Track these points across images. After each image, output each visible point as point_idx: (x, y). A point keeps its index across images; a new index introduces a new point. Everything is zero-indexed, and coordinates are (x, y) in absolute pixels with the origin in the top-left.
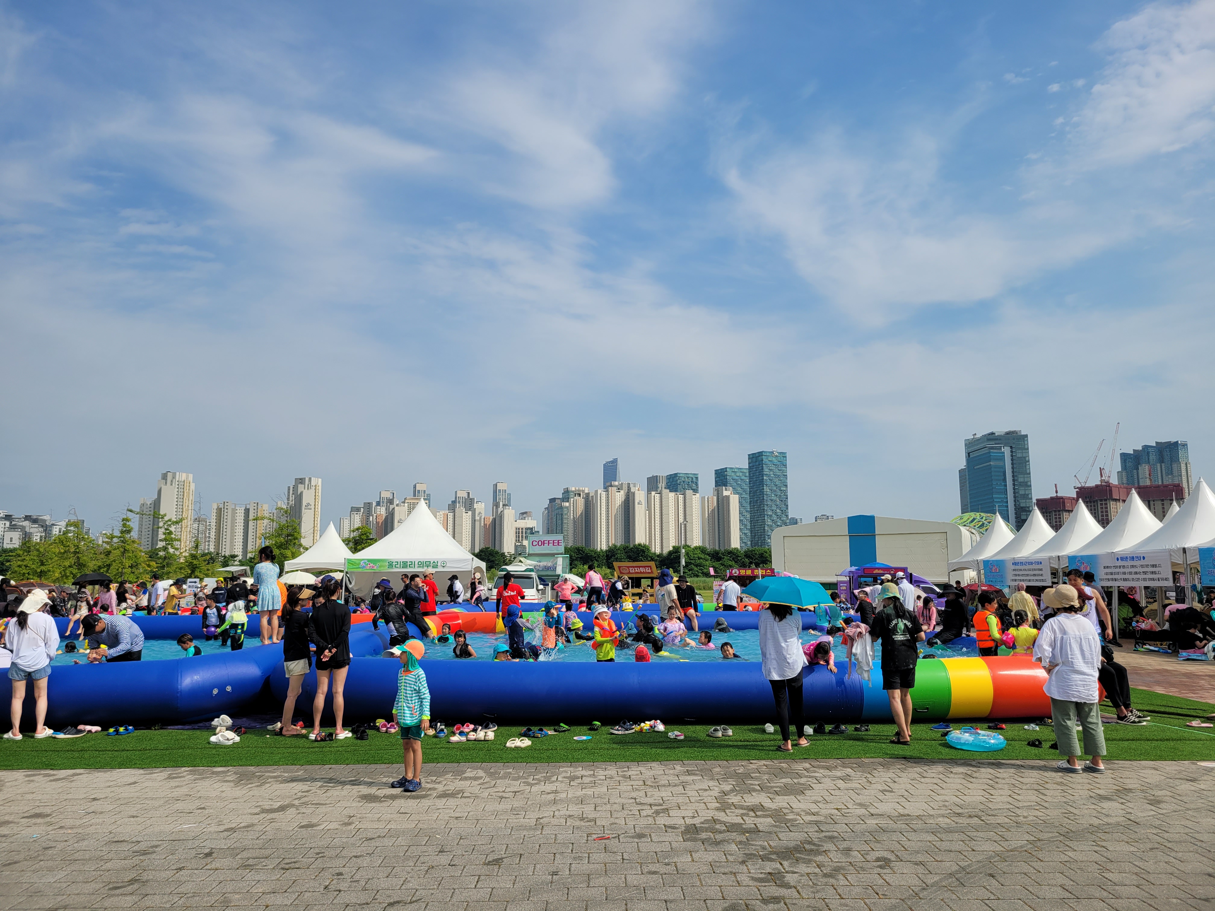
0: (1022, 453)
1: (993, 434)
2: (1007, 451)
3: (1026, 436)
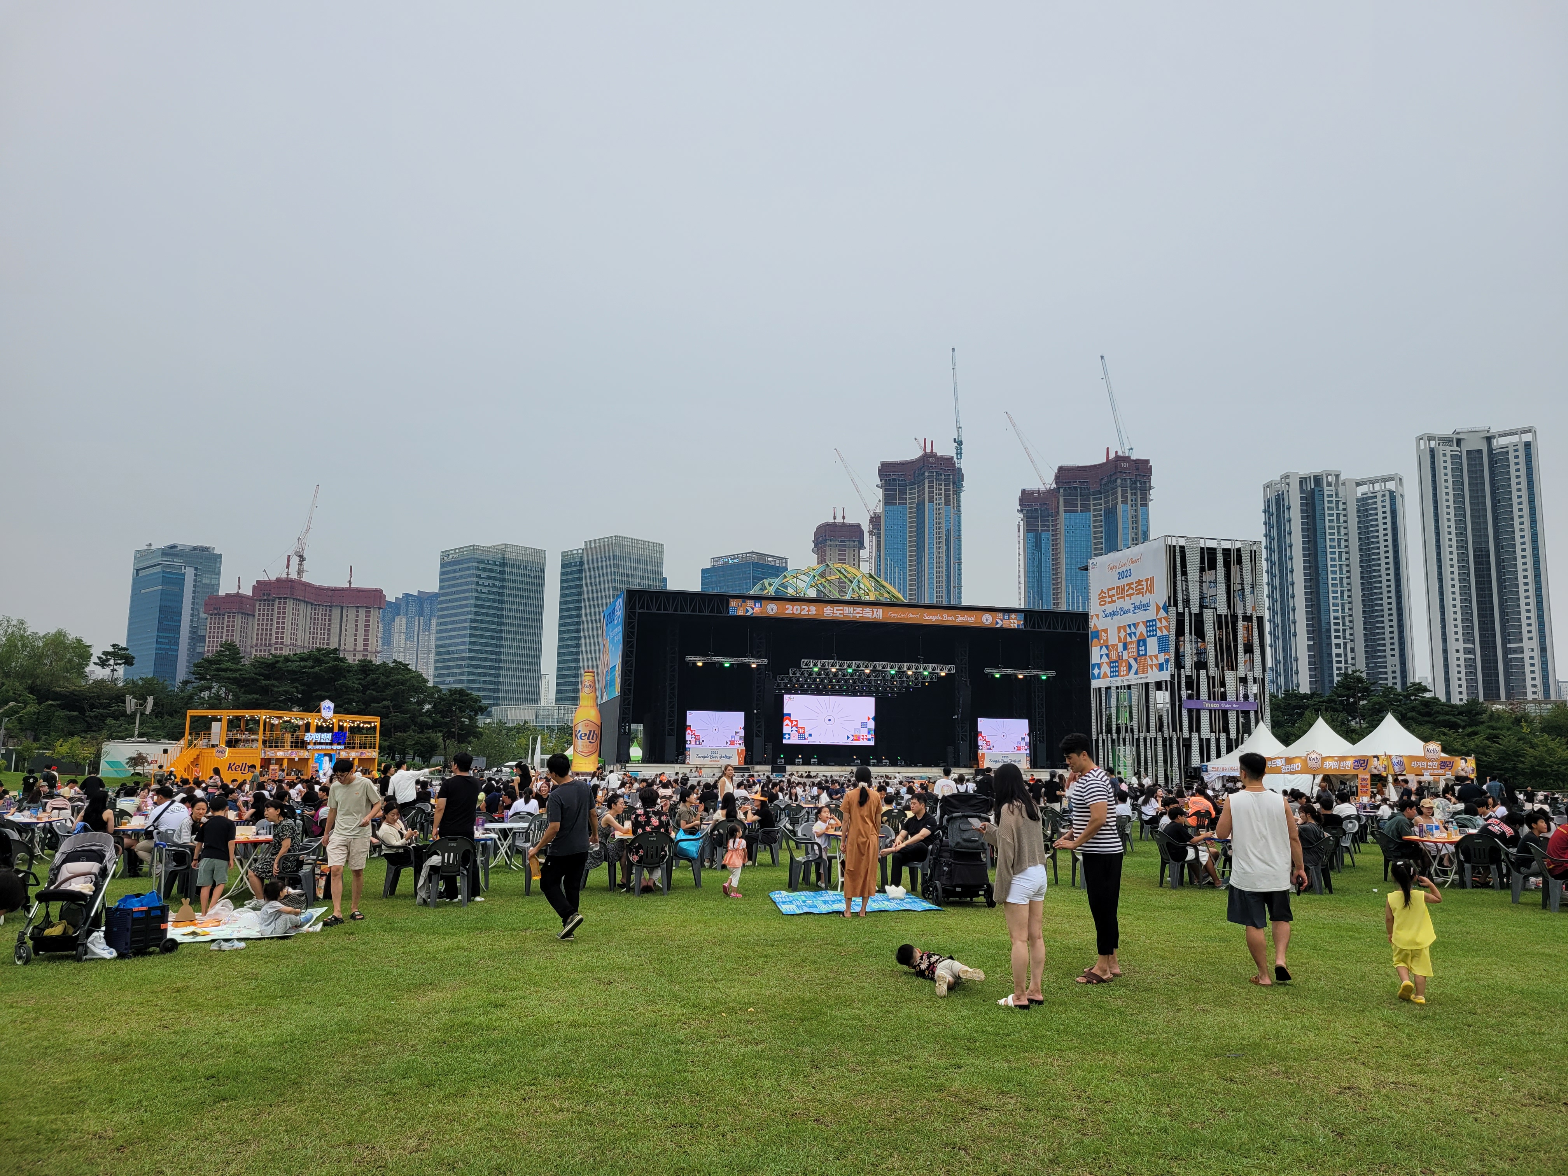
0: (211, 578)
1: (174, 546)
2: (189, 573)
3: (220, 556)
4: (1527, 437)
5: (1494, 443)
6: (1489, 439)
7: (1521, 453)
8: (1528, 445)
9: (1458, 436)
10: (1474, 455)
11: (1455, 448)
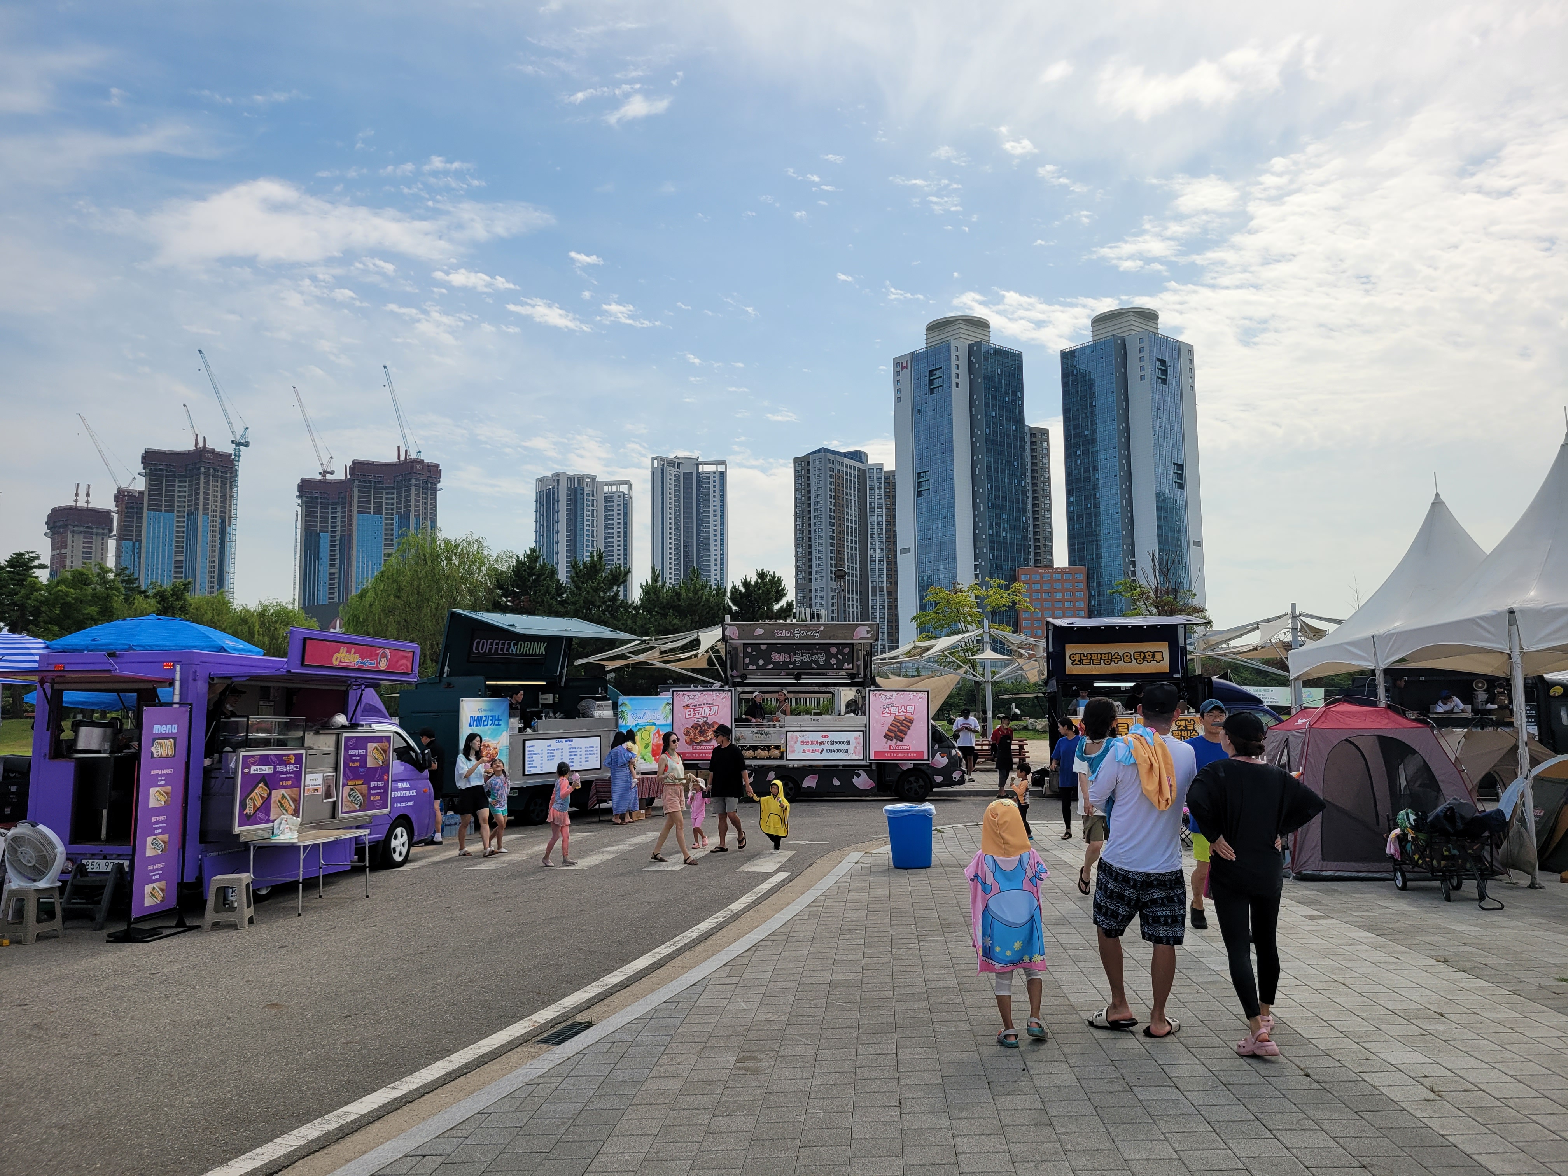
4: (721, 468)
5: (701, 467)
6: (697, 465)
7: (718, 479)
8: (722, 474)
9: (679, 461)
10: (688, 476)
11: (677, 470)
